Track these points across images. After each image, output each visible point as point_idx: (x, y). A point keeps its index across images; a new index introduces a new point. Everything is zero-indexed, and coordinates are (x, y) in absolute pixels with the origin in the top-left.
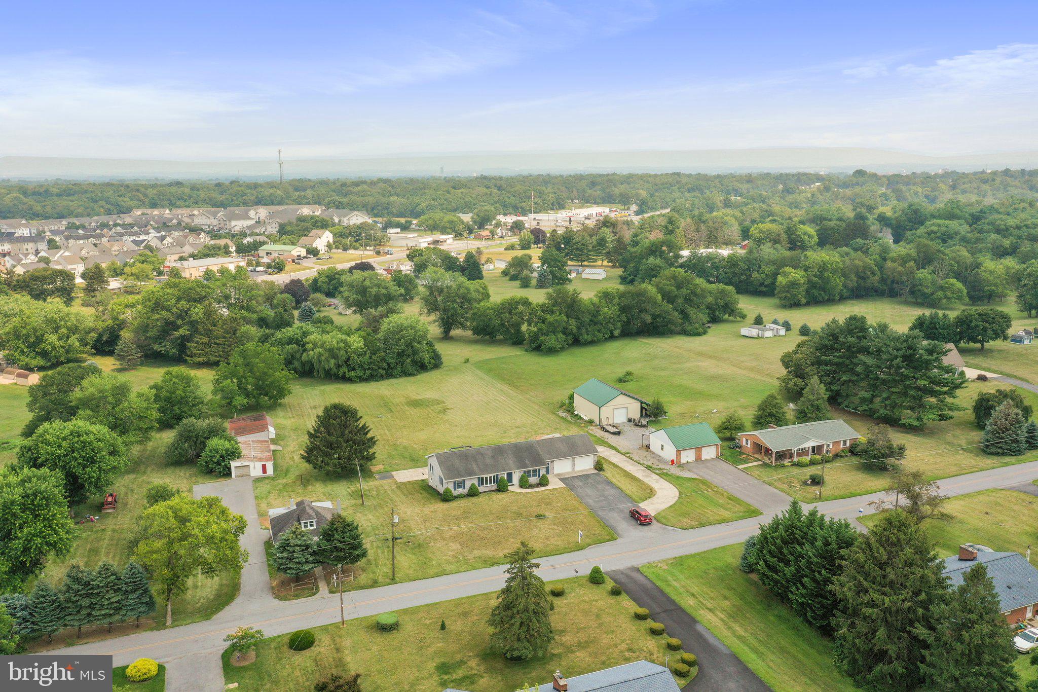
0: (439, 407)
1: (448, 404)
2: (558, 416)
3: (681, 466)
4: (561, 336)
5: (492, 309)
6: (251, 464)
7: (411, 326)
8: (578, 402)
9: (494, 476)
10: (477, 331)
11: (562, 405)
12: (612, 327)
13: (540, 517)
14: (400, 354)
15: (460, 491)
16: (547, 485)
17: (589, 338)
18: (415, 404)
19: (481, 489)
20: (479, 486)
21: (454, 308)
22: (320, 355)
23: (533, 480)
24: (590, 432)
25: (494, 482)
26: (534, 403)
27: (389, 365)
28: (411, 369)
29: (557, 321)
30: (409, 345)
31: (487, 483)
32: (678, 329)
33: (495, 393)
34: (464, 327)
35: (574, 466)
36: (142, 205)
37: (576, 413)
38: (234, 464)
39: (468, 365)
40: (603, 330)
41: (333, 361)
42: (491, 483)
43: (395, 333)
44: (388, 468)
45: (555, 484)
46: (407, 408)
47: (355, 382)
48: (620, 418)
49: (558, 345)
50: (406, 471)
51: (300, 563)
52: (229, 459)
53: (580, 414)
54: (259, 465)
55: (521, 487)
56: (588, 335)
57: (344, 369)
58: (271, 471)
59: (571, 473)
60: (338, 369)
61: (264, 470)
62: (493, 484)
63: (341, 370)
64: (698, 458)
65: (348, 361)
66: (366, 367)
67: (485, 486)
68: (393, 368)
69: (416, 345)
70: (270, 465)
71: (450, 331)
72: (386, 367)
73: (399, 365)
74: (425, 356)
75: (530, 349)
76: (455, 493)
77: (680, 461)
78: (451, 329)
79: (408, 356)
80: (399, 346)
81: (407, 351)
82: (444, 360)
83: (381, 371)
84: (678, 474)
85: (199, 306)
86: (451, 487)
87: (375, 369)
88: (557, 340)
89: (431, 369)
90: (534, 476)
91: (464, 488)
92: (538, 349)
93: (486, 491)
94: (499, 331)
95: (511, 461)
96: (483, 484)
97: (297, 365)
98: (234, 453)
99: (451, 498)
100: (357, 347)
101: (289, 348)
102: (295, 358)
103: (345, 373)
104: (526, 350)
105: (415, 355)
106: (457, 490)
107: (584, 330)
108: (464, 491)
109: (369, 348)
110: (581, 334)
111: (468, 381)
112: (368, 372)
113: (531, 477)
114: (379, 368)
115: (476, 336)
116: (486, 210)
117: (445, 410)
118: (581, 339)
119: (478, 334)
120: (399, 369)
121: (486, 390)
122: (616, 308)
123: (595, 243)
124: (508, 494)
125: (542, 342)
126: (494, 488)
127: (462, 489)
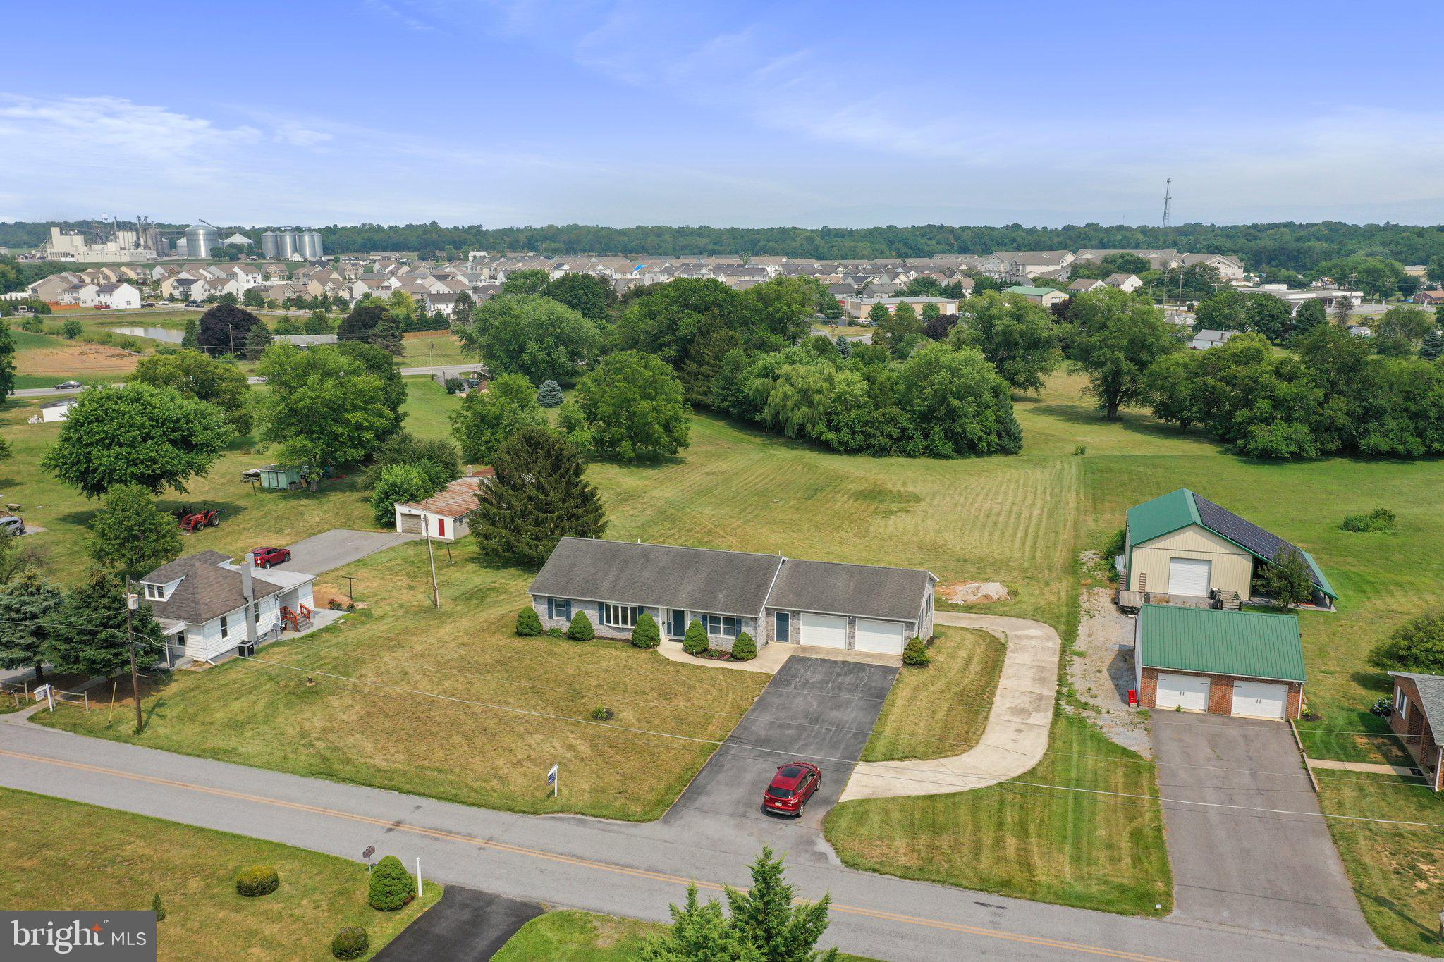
1: (920, 504)
2: (1076, 557)
3: (1148, 713)
4: (1302, 430)
5: (1183, 366)
6: (422, 513)
7: (949, 366)
9: (633, 610)
10: (1164, 410)
13: (601, 714)
14: (926, 417)
15: (560, 622)
16: (742, 659)
19: (602, 630)
20: (601, 622)
21: (1115, 361)
23: (721, 640)
24: (1083, 597)
25: (634, 622)
26: (1077, 529)
28: (946, 447)
29: (1296, 394)
30: (943, 401)
31: (616, 621)
35: (851, 637)
37: (1117, 558)
38: (400, 509)
39: (1075, 457)
41: (805, 410)
42: (625, 621)
43: (920, 376)
45: (766, 661)
46: (844, 498)
47: (839, 452)
48: (1184, 587)
49: (1284, 449)
52: (396, 501)
53: (1117, 561)
54: (433, 519)
55: (688, 650)
56: (1383, 436)
57: (821, 427)
58: (450, 535)
59: (838, 652)
60: (813, 426)
61: (442, 532)
62: (629, 626)
63: (817, 428)
64: (1219, 708)
65: (830, 414)
66: (858, 428)
67: (612, 625)
68: (910, 438)
69: (955, 402)
70: (449, 522)
71: (1117, 405)
72: (896, 433)
73: (918, 435)
74: (974, 428)
75: (1236, 450)
76: (547, 623)
77: (1153, 702)
78: (1120, 401)
79: (940, 420)
80: (923, 401)
81: (937, 412)
82: (1024, 442)
83: (883, 440)
84: (1104, 730)
85: (697, 316)
86: (541, 610)
87: (874, 436)
88: (1288, 438)
89: (990, 453)
90: (727, 632)
91: (569, 619)
92: (1244, 454)
93: (610, 636)
94: (1189, 410)
95: (689, 588)
96: (608, 621)
97: (767, 414)
98: (406, 491)
99: (529, 631)
100: (844, 391)
101: (759, 381)
102: (765, 402)
103: (821, 433)
104: (1226, 451)
105: (954, 421)
106: (555, 618)
107: (1373, 426)
108: (566, 622)
109: (874, 397)
110: (1365, 433)
111: (1026, 480)
112: (859, 437)
113: (719, 633)
114: (882, 434)
115: (1164, 422)
117: (896, 512)
118: (1363, 443)
119: (1163, 416)
120: (920, 443)
121: (1030, 497)
124: (647, 656)
125: (1252, 435)
126: (630, 636)
127: (563, 618)
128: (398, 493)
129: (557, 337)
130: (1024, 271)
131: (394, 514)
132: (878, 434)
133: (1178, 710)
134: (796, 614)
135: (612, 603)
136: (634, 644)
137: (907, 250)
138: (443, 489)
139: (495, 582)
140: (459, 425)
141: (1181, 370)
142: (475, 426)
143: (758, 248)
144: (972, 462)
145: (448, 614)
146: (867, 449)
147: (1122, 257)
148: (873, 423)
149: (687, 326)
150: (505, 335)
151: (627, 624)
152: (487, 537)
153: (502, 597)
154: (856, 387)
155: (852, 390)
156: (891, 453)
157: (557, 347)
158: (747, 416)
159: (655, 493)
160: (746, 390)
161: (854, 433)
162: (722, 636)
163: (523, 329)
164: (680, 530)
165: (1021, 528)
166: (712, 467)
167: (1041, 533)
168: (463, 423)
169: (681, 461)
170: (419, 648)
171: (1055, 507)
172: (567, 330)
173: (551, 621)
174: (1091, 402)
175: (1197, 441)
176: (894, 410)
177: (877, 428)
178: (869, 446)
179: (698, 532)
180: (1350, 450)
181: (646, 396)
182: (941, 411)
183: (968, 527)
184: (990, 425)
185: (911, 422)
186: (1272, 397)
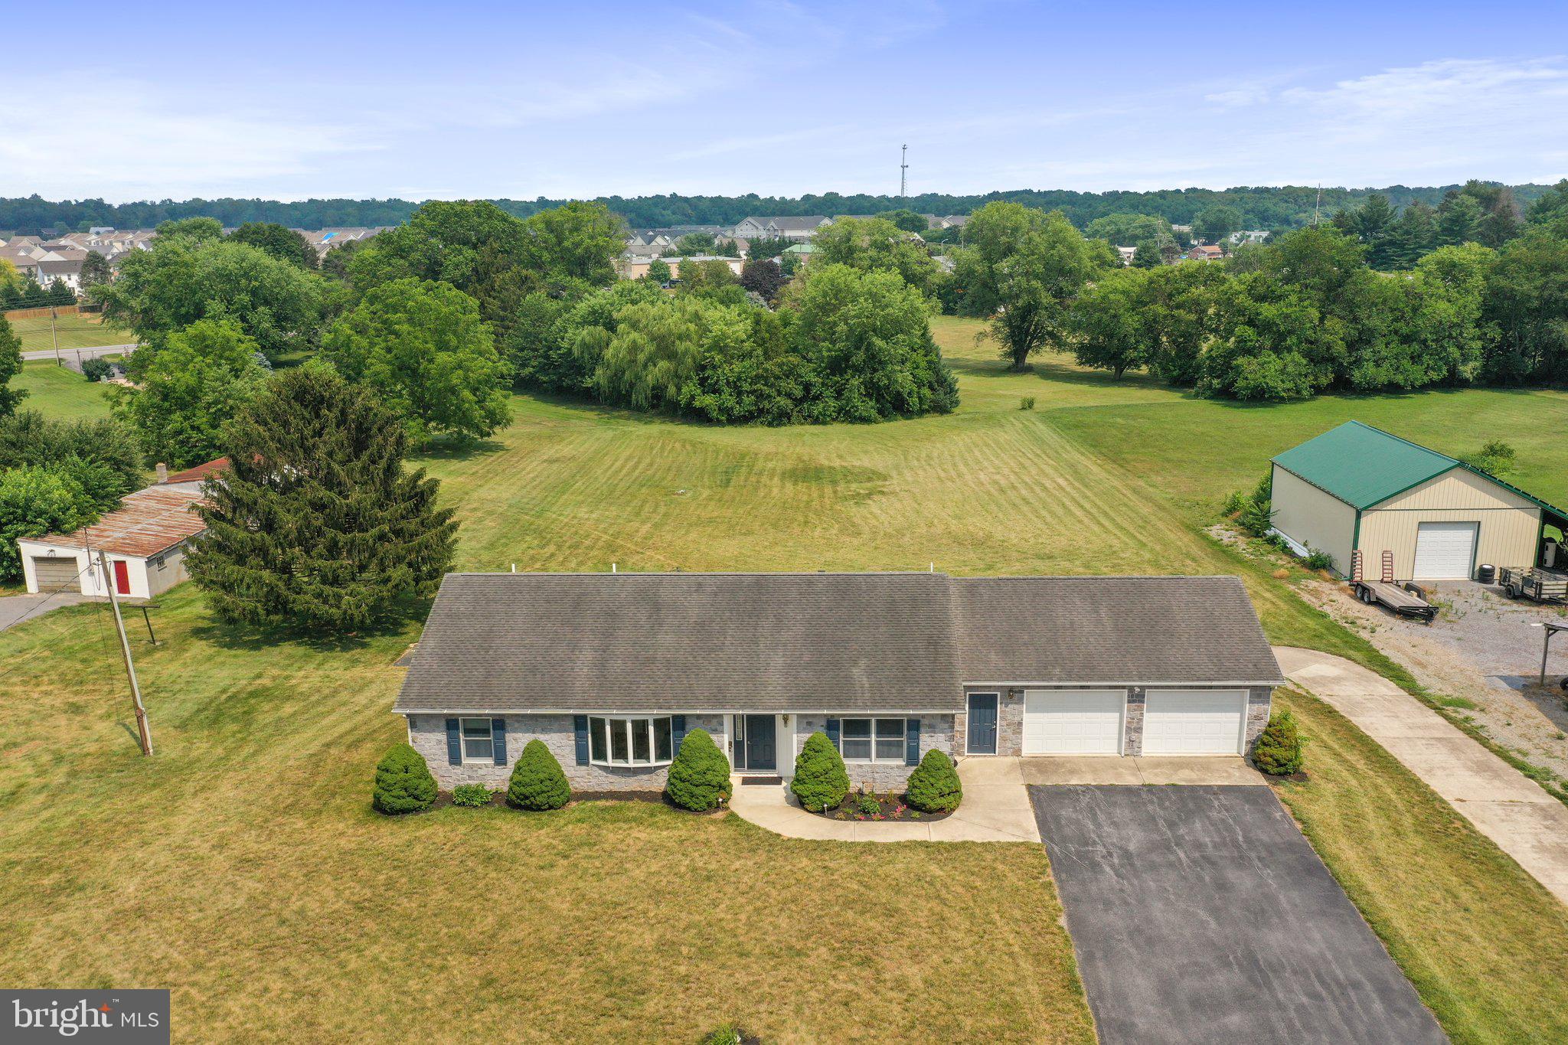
0: (864, 488)
1: (892, 483)
2: (1205, 537)
4: (1295, 360)
5: (1123, 292)
6: (81, 556)
7: (868, 293)
8: (1287, 495)
9: (661, 725)
10: (1088, 353)
11: (1232, 509)
12: (1454, 353)
14: (838, 365)
15: (480, 771)
16: (940, 815)
17: (1383, 375)
18: (807, 473)
19: (587, 779)
20: (582, 760)
21: (1032, 292)
22: (634, 348)
23: (879, 771)
24: (1306, 598)
25: (663, 753)
26: (1149, 499)
27: (807, 387)
28: (868, 407)
29: (1287, 316)
30: (860, 340)
31: (620, 752)
33: (1049, 471)
34: (1060, 345)
35: (1134, 729)
36: (688, 220)
37: (1270, 533)
38: (30, 549)
39: (1028, 413)
40: (1427, 359)
41: (664, 366)
42: (641, 752)
43: (826, 308)
46: (775, 481)
47: (719, 423)
48: (1440, 563)
49: (1281, 386)
53: (1283, 536)
55: (799, 799)
56: (1378, 365)
57: (690, 388)
58: (140, 588)
59: (1111, 764)
60: (679, 389)
61: (124, 586)
62: (653, 762)
63: (685, 390)
65: (703, 368)
66: (746, 387)
67: (610, 762)
68: (816, 398)
69: (879, 342)
70: (137, 568)
71: (1026, 352)
72: (799, 393)
74: (904, 379)
75: (1208, 393)
76: (447, 777)
78: (1029, 347)
79: (858, 370)
80: (833, 342)
81: (854, 358)
82: (960, 395)
83: (783, 402)
85: (469, 253)
86: (431, 745)
87: (769, 396)
88: (1283, 371)
89: (921, 413)
90: (885, 751)
91: (501, 760)
92: (1227, 395)
93: (606, 787)
94: (1135, 349)
95: (778, 660)
96: (600, 754)
97: (600, 376)
98: (40, 514)
99: (410, 802)
100: (723, 334)
101: (585, 333)
102: (597, 359)
103: (693, 397)
104: (1196, 396)
105: (875, 370)
106: (466, 761)
107: (1367, 353)
108: (498, 770)
109: (762, 342)
110: (1358, 362)
111: (997, 443)
112: (748, 400)
113: (868, 755)
114: (779, 394)
115: (1088, 369)
116: (1220, 211)
117: (869, 495)
118: (1357, 376)
119: (1089, 362)
120: (832, 403)
121: (1028, 463)
122: (1473, 302)
123: (1437, 228)
124: (710, 829)
125: (1238, 371)
126: (658, 783)
127: (490, 761)
128: (24, 519)
129: (254, 293)
131: (18, 562)
132: (774, 393)
134: (1014, 694)
135: (609, 714)
136: (670, 800)
138: (116, 507)
139: (259, 676)
140: (124, 408)
141: (1122, 298)
142: (152, 406)
144: (898, 426)
145: (181, 769)
146: (758, 417)
148: (766, 379)
149: (457, 266)
150: (171, 291)
151: (646, 758)
152: (228, 587)
153: (288, 709)
154: (736, 328)
155: (734, 333)
156: (793, 419)
157: (254, 307)
158: (567, 382)
159: (483, 493)
160: (565, 345)
161: (740, 394)
162: (875, 761)
163: (200, 283)
164: (559, 547)
165: (1068, 503)
166: (550, 451)
167: (1107, 509)
168: (130, 403)
169: (497, 448)
170: (130, 888)
171: (1076, 472)
172: (268, 283)
173: (458, 770)
174: (994, 351)
176: (794, 359)
177: (772, 386)
178: (761, 411)
179: (591, 548)
180: (1343, 386)
181: (443, 346)
182: (859, 357)
183: (993, 507)
184: (922, 374)
185: (818, 375)
186: (1251, 323)
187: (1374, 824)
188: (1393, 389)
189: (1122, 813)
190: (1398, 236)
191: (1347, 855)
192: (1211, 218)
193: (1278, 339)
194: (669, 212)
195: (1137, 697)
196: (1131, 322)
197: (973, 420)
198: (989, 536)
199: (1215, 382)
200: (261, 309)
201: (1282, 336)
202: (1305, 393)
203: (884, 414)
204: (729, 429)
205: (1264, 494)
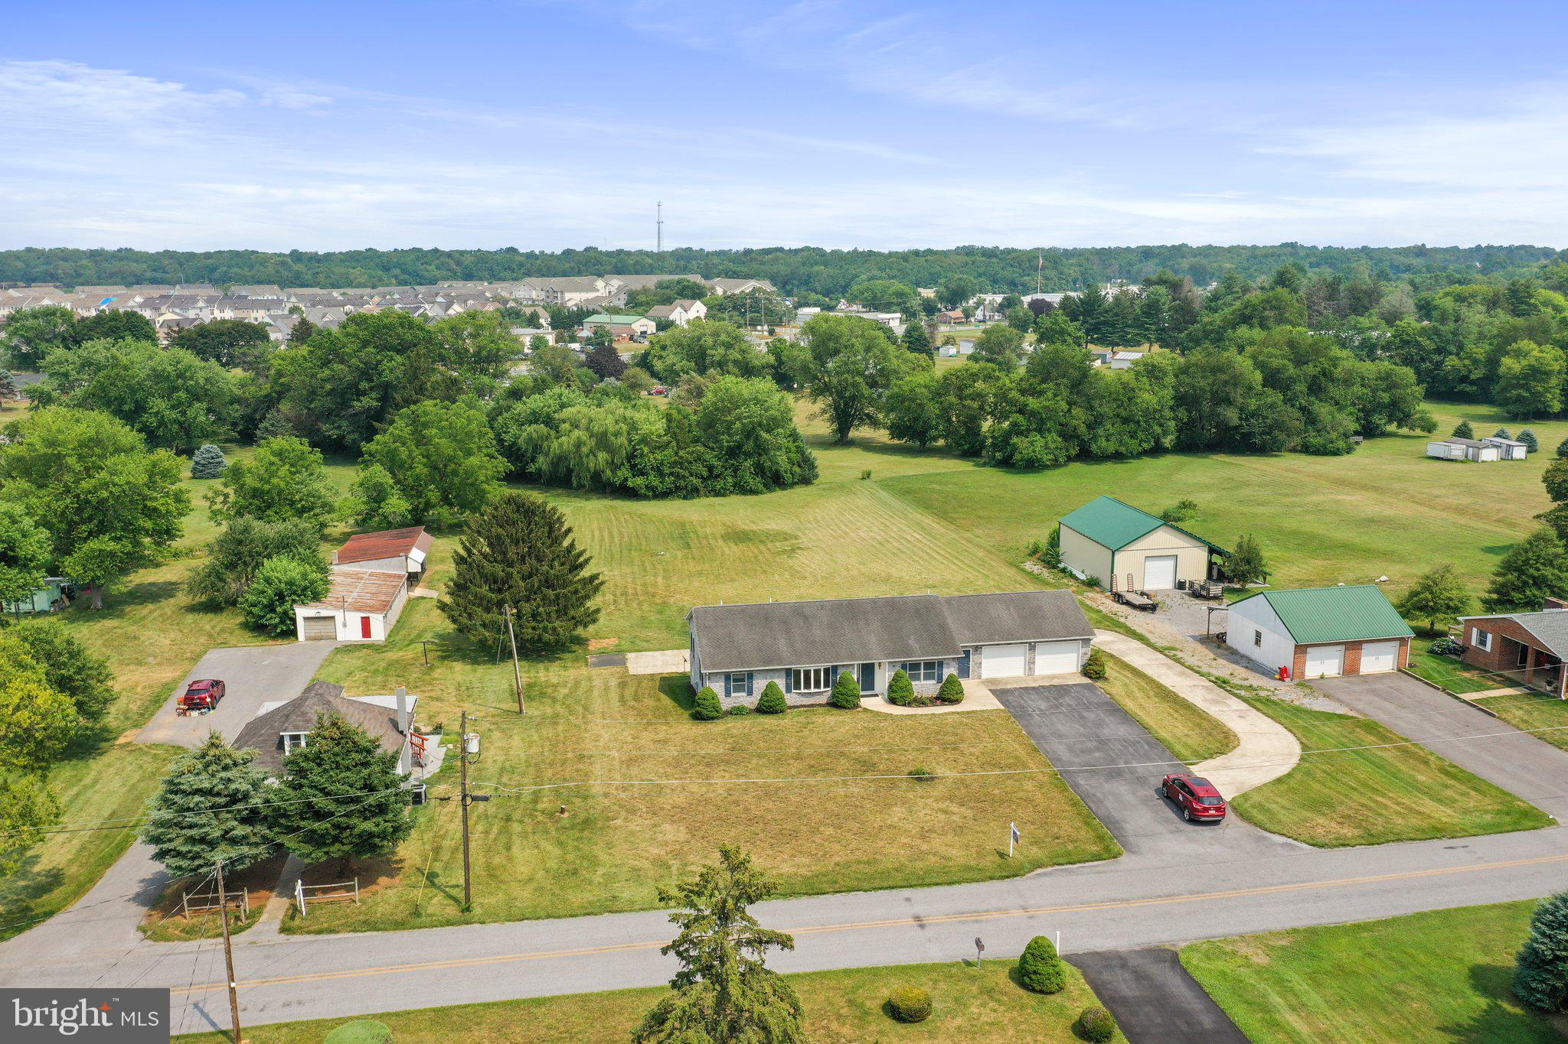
0: (786, 545)
1: (803, 541)
2: (1023, 570)
3: (1305, 685)
4: (1054, 439)
5: (926, 387)
6: (339, 615)
7: (756, 398)
8: (1069, 543)
9: (827, 671)
10: (897, 430)
11: (1034, 552)
12: (1158, 430)
13: (920, 777)
14: (734, 452)
15: (741, 699)
16: (957, 701)
17: (1112, 447)
18: (739, 536)
19: (791, 699)
20: (788, 690)
21: (855, 385)
22: (579, 444)
23: (925, 687)
24: (1089, 603)
25: (826, 685)
26: (979, 546)
27: (711, 469)
29: (1046, 407)
30: (750, 433)
31: (807, 685)
32: (1296, 441)
33: (904, 528)
34: (874, 423)
35: (1031, 663)
37: (1061, 566)
38: (301, 612)
39: (866, 482)
40: (1140, 434)
41: (602, 456)
42: (817, 685)
43: (724, 410)
44: (625, 645)
45: (977, 697)
46: (720, 542)
47: (645, 498)
48: (1158, 579)
49: (1045, 457)
50: (657, 654)
51: (202, 840)
52: (294, 601)
53: (1069, 568)
54: (354, 619)
55: (893, 701)
56: (1108, 440)
57: (624, 472)
58: (379, 633)
59: (1022, 678)
60: (614, 473)
61: (366, 631)
62: (822, 689)
63: (619, 473)
64: (1350, 669)
65: (633, 457)
66: (667, 471)
67: (803, 691)
68: (718, 476)
69: (764, 435)
70: (374, 619)
71: (849, 429)
72: (705, 473)
73: (729, 472)
74: (782, 460)
75: (993, 462)
76: (726, 704)
77: (1303, 674)
78: (851, 425)
79: (748, 455)
80: (731, 436)
81: (746, 447)
82: (819, 471)
83: (694, 480)
84: (1296, 703)
85: (399, 359)
86: (718, 687)
87: (684, 476)
88: (1046, 447)
89: (793, 485)
90: (927, 677)
91: (749, 693)
92: (1007, 463)
93: (799, 704)
94: (936, 429)
95: (873, 639)
96: (797, 687)
97: (542, 462)
98: (305, 589)
99: (715, 714)
100: (648, 431)
101: (530, 429)
102: (542, 450)
103: (626, 479)
104: (984, 465)
105: (760, 455)
106: (733, 695)
107: (1100, 431)
108: (749, 699)
109: (675, 436)
110: (1095, 438)
111: (858, 507)
112: (669, 480)
113: (919, 679)
114: (692, 475)
115: (896, 442)
116: (960, 279)
117: (793, 550)
118: (1094, 447)
119: (900, 436)
120: (730, 480)
121: (888, 523)
122: (1168, 394)
123: (1138, 311)
124: (857, 715)
125: (1015, 448)
126: (823, 699)
127: (744, 694)
128: (294, 593)
129: (190, 391)
130: (563, 298)
131: (294, 621)
132: (687, 475)
133: (1322, 677)
134: (977, 648)
135: (802, 667)
136: (833, 705)
137: (406, 277)
138: (329, 581)
141: (924, 391)
143: (217, 275)
144: (778, 495)
146: (676, 492)
147: (678, 282)
148: (681, 464)
149: (391, 370)
151: (819, 687)
154: (656, 426)
155: (655, 430)
156: (702, 493)
160: (509, 438)
161: (662, 475)
162: (923, 682)
163: (140, 383)
165: (928, 550)
167: (955, 554)
171: (924, 528)
172: (201, 382)
173: (729, 699)
174: (822, 429)
175: (943, 458)
176: (700, 448)
177: (686, 469)
178: (678, 488)
180: (1086, 455)
182: (749, 446)
183: (880, 555)
184: (792, 455)
185: (719, 459)
186: (1021, 412)
187: (1138, 694)
188: (1118, 457)
189: (1034, 696)
190: (1109, 317)
191: (1129, 705)
192: (952, 286)
193: (1039, 423)
194: (433, 267)
195: (1032, 647)
196: (933, 409)
197: (831, 489)
198: (890, 576)
199: (997, 454)
200: (197, 405)
201: (1042, 421)
202: (1061, 460)
203: (768, 488)
204: (653, 502)
205: (1055, 541)
